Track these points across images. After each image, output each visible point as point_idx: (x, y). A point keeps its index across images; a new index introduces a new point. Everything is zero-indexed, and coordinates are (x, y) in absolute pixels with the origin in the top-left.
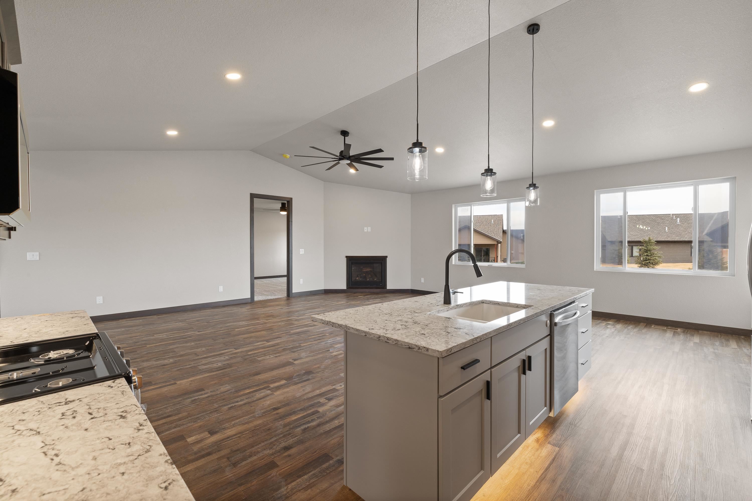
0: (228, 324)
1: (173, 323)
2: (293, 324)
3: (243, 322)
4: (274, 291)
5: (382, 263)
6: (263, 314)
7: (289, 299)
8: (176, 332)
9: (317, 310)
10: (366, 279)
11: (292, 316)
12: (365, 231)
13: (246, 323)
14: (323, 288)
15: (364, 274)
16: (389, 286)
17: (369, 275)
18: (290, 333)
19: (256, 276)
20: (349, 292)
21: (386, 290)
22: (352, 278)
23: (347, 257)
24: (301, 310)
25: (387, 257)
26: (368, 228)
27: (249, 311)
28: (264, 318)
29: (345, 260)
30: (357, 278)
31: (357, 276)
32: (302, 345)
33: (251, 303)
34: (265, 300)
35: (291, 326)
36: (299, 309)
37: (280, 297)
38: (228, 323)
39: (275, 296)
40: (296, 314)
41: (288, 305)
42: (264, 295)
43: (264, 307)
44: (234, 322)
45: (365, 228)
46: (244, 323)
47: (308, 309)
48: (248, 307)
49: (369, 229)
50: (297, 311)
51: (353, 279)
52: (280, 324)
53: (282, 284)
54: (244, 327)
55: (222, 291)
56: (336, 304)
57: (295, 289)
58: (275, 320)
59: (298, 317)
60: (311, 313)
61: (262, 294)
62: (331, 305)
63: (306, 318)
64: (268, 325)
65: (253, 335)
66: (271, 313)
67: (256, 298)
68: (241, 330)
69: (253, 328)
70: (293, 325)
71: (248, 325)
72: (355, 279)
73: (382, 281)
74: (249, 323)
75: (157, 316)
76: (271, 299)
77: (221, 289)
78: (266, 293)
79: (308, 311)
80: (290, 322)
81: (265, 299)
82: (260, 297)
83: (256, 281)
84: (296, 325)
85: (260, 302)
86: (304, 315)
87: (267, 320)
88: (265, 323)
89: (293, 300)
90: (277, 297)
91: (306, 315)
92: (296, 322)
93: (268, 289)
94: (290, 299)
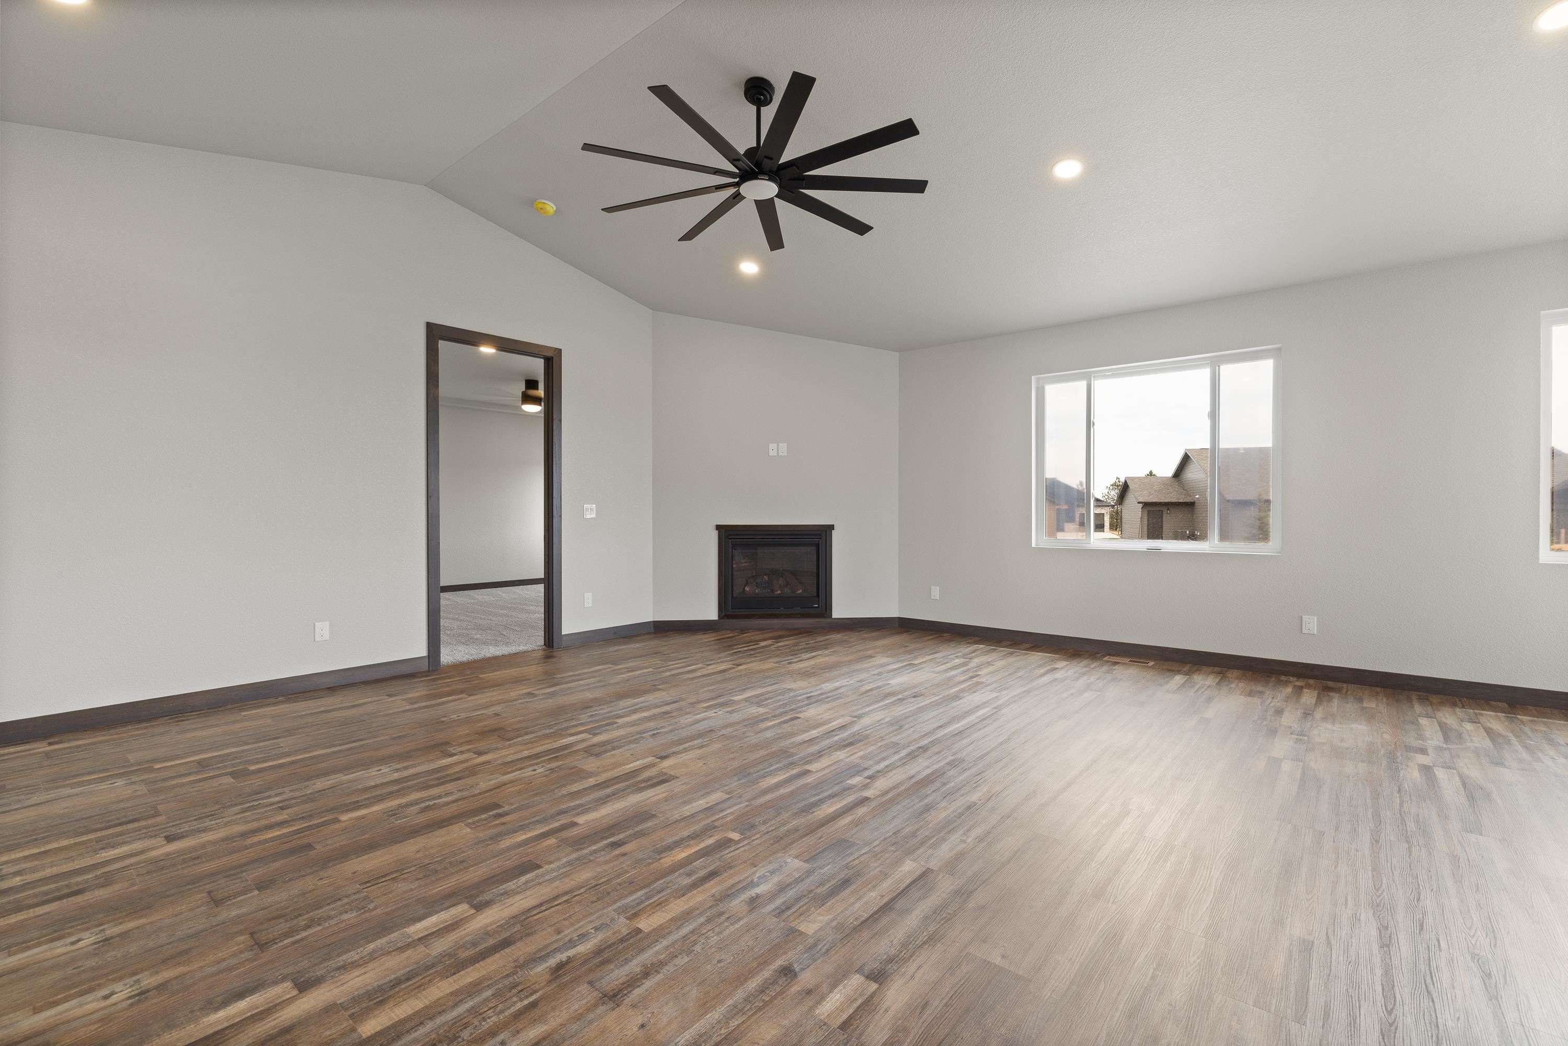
0: (320, 784)
1: (89, 782)
2: (581, 774)
3: (385, 769)
4: (506, 627)
5: (818, 546)
6: (467, 720)
7: (553, 657)
8: (65, 843)
9: (651, 698)
10: (772, 591)
11: (572, 731)
12: (772, 453)
13: (396, 776)
14: (651, 619)
15: (766, 578)
16: (839, 611)
17: (781, 579)
18: (574, 832)
19: (444, 582)
20: (728, 629)
21: (828, 620)
22: (734, 588)
23: (719, 527)
24: (599, 702)
25: (831, 527)
26: (781, 445)
27: (416, 709)
28: (469, 742)
29: (714, 536)
30: (747, 589)
31: (747, 584)
32: (645, 924)
33: (428, 673)
34: (475, 661)
35: (575, 787)
36: (589, 695)
37: (522, 648)
38: (318, 776)
39: (507, 644)
40: (584, 717)
41: (550, 678)
42: (474, 641)
43: (470, 692)
44: (346, 769)
45: (772, 446)
46: (385, 773)
47: (621, 696)
48: (418, 690)
49: (784, 449)
50: (586, 706)
51: (737, 591)
52: (528, 772)
53: (526, 604)
54: (381, 799)
55: (327, 636)
56: (705, 672)
57: (570, 625)
58: (508, 753)
59: (595, 735)
60: (635, 712)
61: (468, 640)
62: (691, 676)
63: (623, 737)
64: (484, 783)
65: (410, 849)
66: (497, 715)
67: (447, 656)
68: (363, 817)
69: (416, 802)
70: (582, 778)
71: (401, 787)
72: (741, 590)
73: (818, 596)
74: (406, 773)
75: (50, 744)
76: (496, 658)
77: (323, 630)
78: (478, 636)
79: (624, 703)
80: (568, 762)
81: (476, 657)
82: (461, 648)
83: (446, 599)
84: (592, 781)
85: (460, 668)
86: (610, 722)
87: (480, 754)
88: (472, 772)
89: (565, 659)
90: (513, 649)
91: (620, 721)
92: (590, 764)
93: (489, 621)
94: (555, 654)
